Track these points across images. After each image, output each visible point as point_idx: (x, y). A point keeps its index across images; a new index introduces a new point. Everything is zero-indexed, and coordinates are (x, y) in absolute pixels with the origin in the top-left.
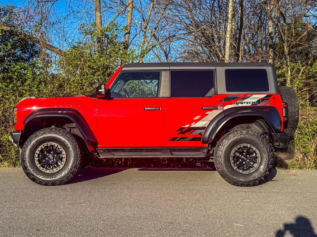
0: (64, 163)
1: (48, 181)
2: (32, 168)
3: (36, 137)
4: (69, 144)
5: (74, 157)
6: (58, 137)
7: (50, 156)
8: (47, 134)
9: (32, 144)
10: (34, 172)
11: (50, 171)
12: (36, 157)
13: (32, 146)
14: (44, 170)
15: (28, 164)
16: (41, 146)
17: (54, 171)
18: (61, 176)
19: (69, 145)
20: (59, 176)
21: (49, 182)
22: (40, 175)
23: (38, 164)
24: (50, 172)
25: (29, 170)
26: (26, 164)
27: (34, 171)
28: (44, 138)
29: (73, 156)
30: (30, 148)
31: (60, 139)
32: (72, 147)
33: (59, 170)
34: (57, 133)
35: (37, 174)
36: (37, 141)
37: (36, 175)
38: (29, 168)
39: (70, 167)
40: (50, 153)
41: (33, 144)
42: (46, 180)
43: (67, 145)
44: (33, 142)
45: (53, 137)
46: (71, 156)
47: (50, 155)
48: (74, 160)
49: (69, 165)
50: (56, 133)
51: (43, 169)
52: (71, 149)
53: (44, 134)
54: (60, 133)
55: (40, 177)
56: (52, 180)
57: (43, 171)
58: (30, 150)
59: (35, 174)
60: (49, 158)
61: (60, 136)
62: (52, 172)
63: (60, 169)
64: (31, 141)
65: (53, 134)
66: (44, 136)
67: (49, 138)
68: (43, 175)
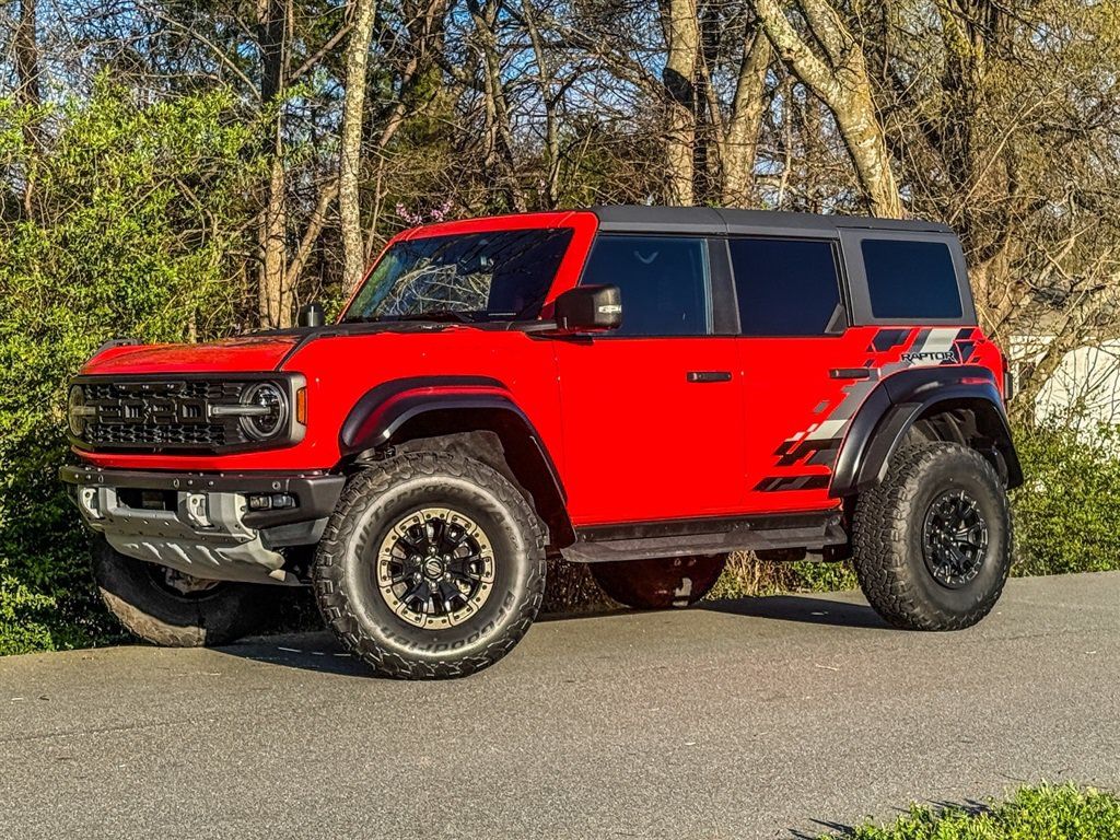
0: (491, 579)
1: (450, 660)
2: (377, 623)
3: (369, 497)
5: (526, 551)
6: (452, 481)
7: (428, 566)
8: (408, 480)
9: (359, 530)
10: (388, 637)
11: (443, 622)
12: (384, 578)
13: (361, 537)
14: (423, 620)
15: (361, 609)
16: (392, 533)
17: (458, 617)
18: (489, 630)
19: (500, 507)
20: (483, 631)
22: (412, 643)
23: (395, 603)
24: (447, 625)
25: (366, 631)
26: (352, 608)
27: (388, 633)
28: (401, 496)
29: (520, 545)
30: (358, 547)
31: (460, 490)
33: (475, 610)
34: (443, 467)
35: (402, 641)
36: (376, 514)
37: (397, 645)
38: (369, 623)
39: (516, 590)
40: (426, 554)
41: (365, 528)
42: (440, 659)
43: (490, 510)
44: (365, 519)
45: (431, 489)
46: (514, 548)
47: (429, 559)
48: (525, 559)
49: (510, 585)
50: (440, 471)
51: (417, 619)
52: (508, 521)
53: (397, 480)
54: (454, 467)
55: (416, 651)
56: (463, 655)
57: (419, 624)
58: (356, 552)
59: (391, 641)
60: (426, 572)
61: (455, 477)
62: (455, 623)
63: (480, 604)
64: (355, 517)
65: (430, 476)
66: (401, 488)
67: (416, 492)
68: (423, 642)
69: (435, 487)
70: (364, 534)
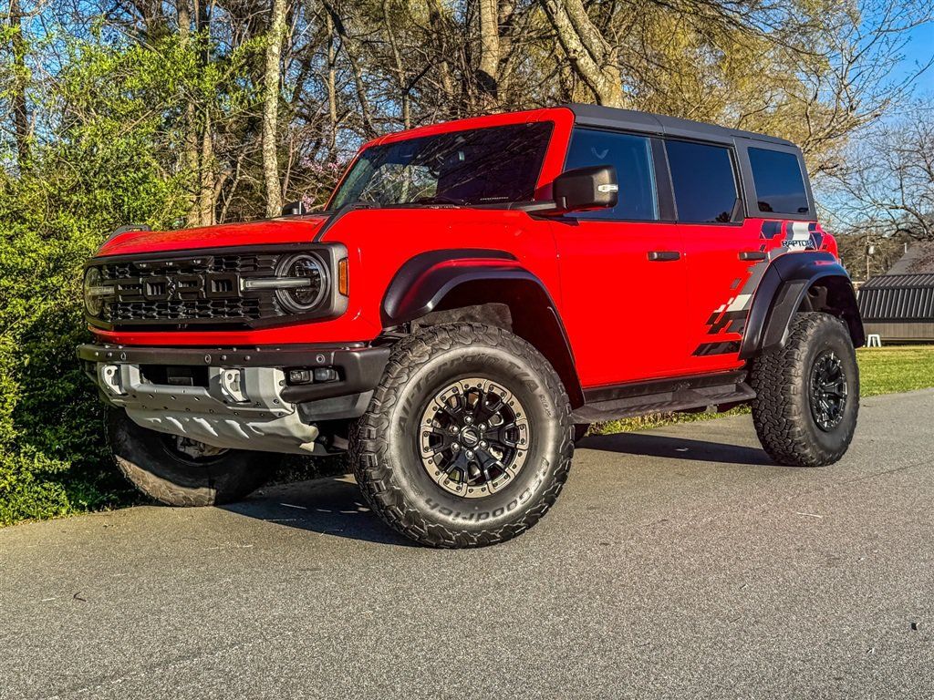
0: (525, 446)
1: (492, 528)
2: (421, 493)
3: (411, 368)
4: (529, 371)
5: (557, 417)
6: (489, 351)
7: (465, 435)
8: (448, 351)
9: (402, 402)
10: (433, 508)
11: (483, 490)
12: (426, 449)
13: (404, 409)
14: (464, 489)
15: (404, 482)
16: (432, 404)
17: (497, 484)
18: (526, 496)
19: (531, 375)
20: (521, 498)
21: (492, 530)
22: (455, 512)
23: (437, 474)
24: (487, 493)
25: (411, 503)
26: (396, 482)
27: (432, 504)
28: (441, 367)
29: (552, 413)
30: (401, 419)
31: (496, 359)
32: (542, 382)
33: (512, 477)
34: (481, 338)
35: (446, 512)
36: (418, 385)
37: (442, 516)
38: (412, 495)
39: (549, 457)
40: (461, 425)
41: (408, 400)
42: (482, 527)
43: (525, 378)
44: (406, 391)
45: (469, 359)
46: (545, 415)
47: (465, 429)
48: (557, 426)
49: (543, 450)
50: (476, 341)
51: (458, 488)
52: (540, 390)
53: (437, 351)
55: (460, 521)
56: (504, 521)
57: (461, 494)
58: (400, 425)
59: (437, 513)
60: (463, 442)
61: (492, 347)
62: (494, 491)
63: (516, 471)
64: (398, 388)
65: (468, 346)
66: (439, 359)
67: (456, 362)
68: (466, 511)
69: (473, 357)
70: (407, 407)
